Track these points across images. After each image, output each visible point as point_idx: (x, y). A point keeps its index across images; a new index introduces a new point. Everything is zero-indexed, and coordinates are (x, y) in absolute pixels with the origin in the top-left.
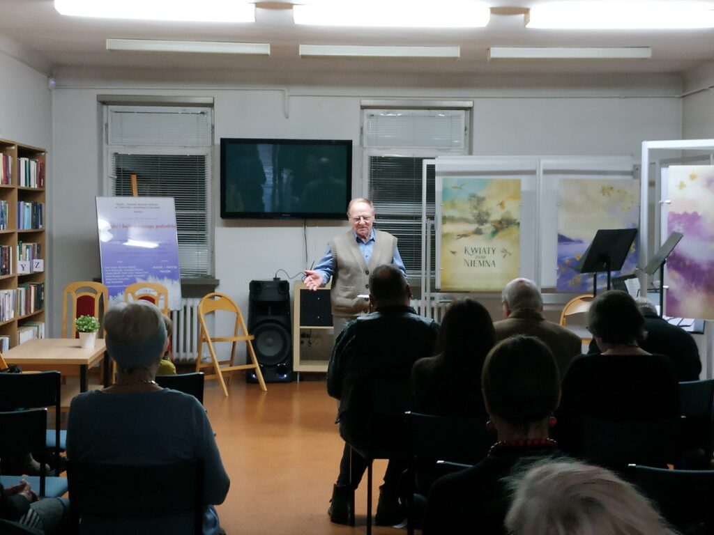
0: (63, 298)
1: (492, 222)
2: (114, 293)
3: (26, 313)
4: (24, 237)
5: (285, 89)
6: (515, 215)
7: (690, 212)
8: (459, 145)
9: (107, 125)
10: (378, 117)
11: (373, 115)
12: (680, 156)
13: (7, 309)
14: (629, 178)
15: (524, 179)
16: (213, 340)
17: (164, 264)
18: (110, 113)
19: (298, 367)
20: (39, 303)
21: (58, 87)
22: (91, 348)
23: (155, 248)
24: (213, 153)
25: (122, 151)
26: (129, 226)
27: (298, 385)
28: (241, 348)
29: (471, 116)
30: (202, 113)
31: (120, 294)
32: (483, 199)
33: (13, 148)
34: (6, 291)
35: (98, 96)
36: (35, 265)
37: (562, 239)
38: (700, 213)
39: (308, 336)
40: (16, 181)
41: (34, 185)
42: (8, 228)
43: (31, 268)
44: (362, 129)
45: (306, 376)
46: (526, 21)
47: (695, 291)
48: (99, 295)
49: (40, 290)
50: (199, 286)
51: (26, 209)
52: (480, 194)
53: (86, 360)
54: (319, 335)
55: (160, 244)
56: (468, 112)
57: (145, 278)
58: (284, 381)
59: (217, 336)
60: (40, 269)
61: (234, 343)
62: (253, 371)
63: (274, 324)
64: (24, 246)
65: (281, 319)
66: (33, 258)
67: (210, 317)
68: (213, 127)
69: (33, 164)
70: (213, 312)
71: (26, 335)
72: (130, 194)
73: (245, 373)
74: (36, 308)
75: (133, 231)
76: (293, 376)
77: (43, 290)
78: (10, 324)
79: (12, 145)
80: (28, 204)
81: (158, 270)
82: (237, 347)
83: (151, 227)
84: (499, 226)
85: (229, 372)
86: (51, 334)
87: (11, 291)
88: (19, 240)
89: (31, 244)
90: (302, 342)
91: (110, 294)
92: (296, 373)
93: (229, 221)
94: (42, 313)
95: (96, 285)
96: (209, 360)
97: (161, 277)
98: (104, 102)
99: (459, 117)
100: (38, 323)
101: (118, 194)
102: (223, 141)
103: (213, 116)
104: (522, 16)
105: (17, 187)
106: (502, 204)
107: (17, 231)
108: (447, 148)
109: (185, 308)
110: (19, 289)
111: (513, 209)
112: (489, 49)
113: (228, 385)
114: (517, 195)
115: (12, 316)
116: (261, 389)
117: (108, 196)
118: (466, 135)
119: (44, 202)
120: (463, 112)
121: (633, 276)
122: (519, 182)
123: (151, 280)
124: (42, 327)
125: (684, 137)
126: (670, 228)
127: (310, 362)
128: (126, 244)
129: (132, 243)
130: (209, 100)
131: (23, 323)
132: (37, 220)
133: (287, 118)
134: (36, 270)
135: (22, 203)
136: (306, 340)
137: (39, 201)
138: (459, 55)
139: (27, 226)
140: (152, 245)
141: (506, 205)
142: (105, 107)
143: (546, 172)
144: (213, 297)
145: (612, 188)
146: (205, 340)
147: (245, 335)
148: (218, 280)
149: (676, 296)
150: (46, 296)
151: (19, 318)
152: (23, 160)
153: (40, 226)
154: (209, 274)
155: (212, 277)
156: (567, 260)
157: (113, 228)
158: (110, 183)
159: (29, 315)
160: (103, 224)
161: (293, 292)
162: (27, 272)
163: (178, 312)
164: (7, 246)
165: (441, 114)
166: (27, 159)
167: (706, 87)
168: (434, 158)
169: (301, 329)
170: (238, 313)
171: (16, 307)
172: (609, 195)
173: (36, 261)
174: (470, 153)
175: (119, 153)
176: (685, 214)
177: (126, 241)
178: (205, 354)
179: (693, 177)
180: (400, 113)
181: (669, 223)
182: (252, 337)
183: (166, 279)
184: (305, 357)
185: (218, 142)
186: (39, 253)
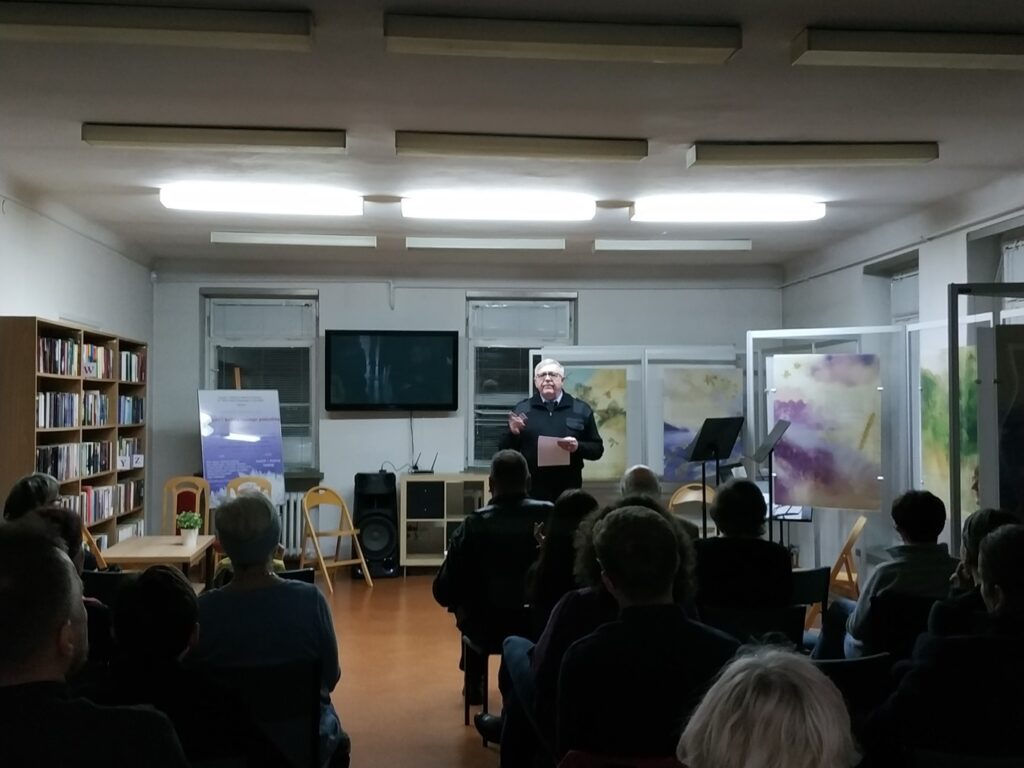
0: (163, 494)
1: (600, 411)
2: (215, 488)
3: (126, 509)
4: (125, 432)
5: (391, 281)
6: (621, 404)
7: (796, 400)
8: (563, 336)
9: (209, 318)
10: (483, 308)
11: (478, 307)
12: (781, 345)
13: (106, 506)
14: (732, 367)
15: (629, 368)
16: (318, 535)
17: (268, 458)
18: (212, 306)
19: (405, 561)
20: (139, 500)
21: (159, 280)
22: (192, 545)
23: (258, 442)
24: (317, 344)
25: (224, 344)
26: (232, 419)
27: (405, 581)
28: (346, 543)
29: (576, 308)
30: (307, 305)
31: (222, 490)
32: (590, 388)
33: (115, 341)
34: (105, 488)
35: (201, 289)
36: (135, 461)
37: (668, 428)
38: (805, 402)
39: (415, 529)
40: (117, 377)
41: (135, 379)
42: (108, 423)
43: (131, 463)
44: (467, 320)
45: (413, 571)
46: (631, 214)
47: (802, 478)
48: (200, 491)
49: (139, 487)
50: (303, 480)
51: (127, 403)
52: (587, 384)
53: (189, 558)
54: (426, 527)
55: (262, 438)
56: (573, 303)
57: (248, 473)
58: (390, 576)
59: (321, 530)
60: (140, 464)
61: (339, 538)
62: (359, 566)
63: (380, 518)
64: (124, 442)
65: (388, 512)
66: (133, 453)
67: (314, 511)
68: (318, 319)
69: (134, 358)
70: (317, 507)
71: (125, 533)
72: (233, 387)
73: (349, 568)
74: (135, 506)
75: (235, 424)
76: (400, 571)
77: (143, 486)
78: (109, 522)
79: (113, 339)
80: (128, 398)
81: (262, 464)
82: (342, 542)
83: (254, 420)
84: (606, 415)
85: (334, 568)
86: (149, 532)
87: (110, 488)
88: (119, 435)
89: (131, 439)
90: (408, 536)
91: (211, 489)
92: (403, 567)
93: (335, 413)
94: (141, 510)
95: (198, 480)
96: (313, 556)
97: (265, 471)
98: (206, 295)
99: (564, 307)
100: (137, 520)
101: (220, 387)
102: (328, 333)
103: (317, 309)
104: (627, 209)
105: (118, 381)
106: (608, 394)
107: (117, 426)
108: (552, 338)
109: (288, 502)
110: (119, 485)
111: (619, 399)
112: (593, 242)
113: (332, 581)
114: (622, 385)
115: (111, 513)
116: (367, 585)
117: (209, 389)
118: (570, 325)
119: (145, 395)
120: (568, 303)
121: (739, 465)
122: (625, 372)
123: (254, 474)
124: (142, 524)
125: (785, 327)
126: (776, 416)
127: (417, 555)
128: (228, 438)
129: (233, 437)
130: (314, 292)
131: (123, 520)
132: (137, 415)
133: (392, 308)
134: (135, 465)
135: (123, 397)
136: (412, 533)
137: (139, 395)
138: (564, 247)
139: (127, 420)
140: (254, 439)
141: (612, 394)
142: (207, 300)
143: (651, 362)
144: (317, 491)
145: (715, 377)
146: (310, 535)
147: (350, 528)
148: (323, 474)
149: (784, 484)
150: (145, 493)
151: (118, 515)
152: (124, 354)
153: (141, 421)
154: (313, 467)
155: (317, 471)
156: (673, 449)
157: (214, 422)
158: (211, 376)
159: (128, 512)
160: (205, 418)
161: (399, 484)
162: (127, 467)
163: (281, 508)
164: (107, 442)
165: (546, 305)
166: (128, 353)
167: (805, 278)
168: (539, 349)
169: (408, 523)
170: (343, 507)
171: (115, 504)
172: (713, 384)
173: (135, 456)
174: (576, 343)
175: (223, 346)
176: (791, 402)
177: (228, 435)
178: (309, 550)
179: (797, 366)
180: (505, 304)
181: (775, 411)
182: (358, 531)
183: (269, 473)
184: (411, 551)
185: (322, 334)
186: (139, 449)
